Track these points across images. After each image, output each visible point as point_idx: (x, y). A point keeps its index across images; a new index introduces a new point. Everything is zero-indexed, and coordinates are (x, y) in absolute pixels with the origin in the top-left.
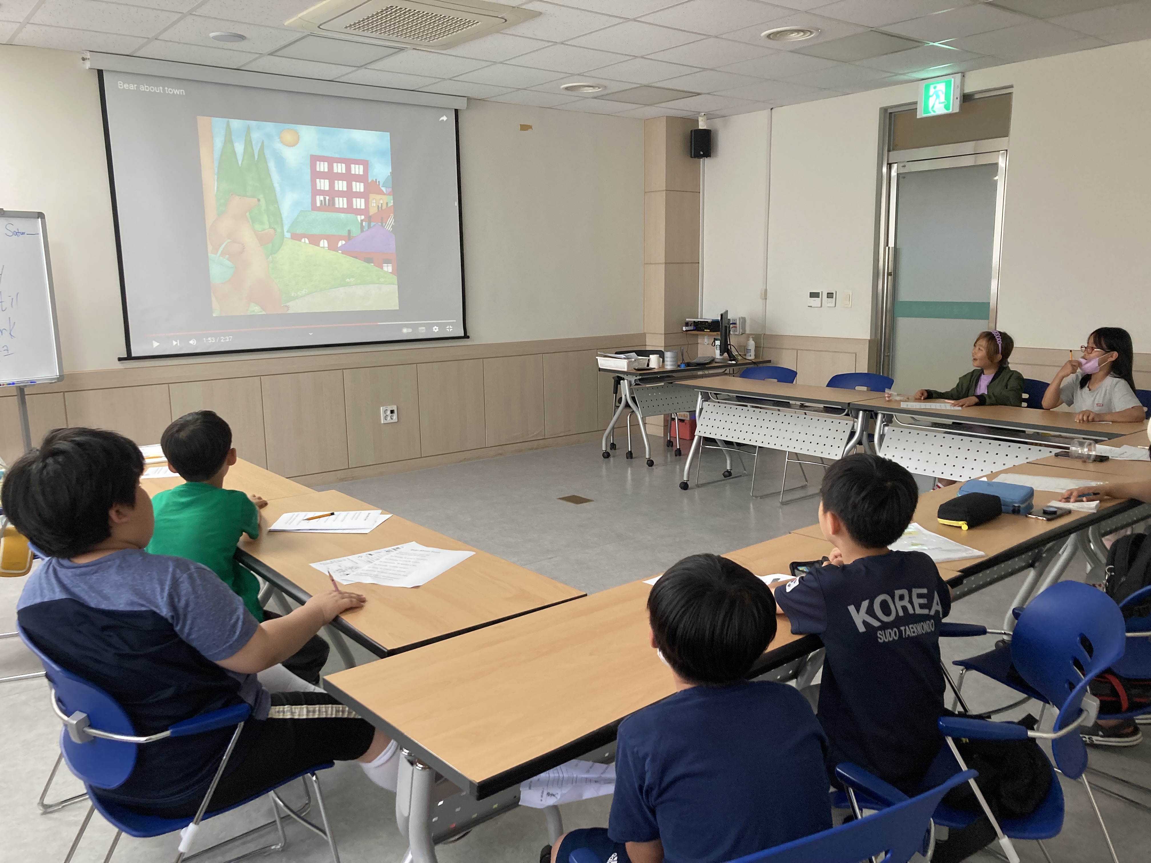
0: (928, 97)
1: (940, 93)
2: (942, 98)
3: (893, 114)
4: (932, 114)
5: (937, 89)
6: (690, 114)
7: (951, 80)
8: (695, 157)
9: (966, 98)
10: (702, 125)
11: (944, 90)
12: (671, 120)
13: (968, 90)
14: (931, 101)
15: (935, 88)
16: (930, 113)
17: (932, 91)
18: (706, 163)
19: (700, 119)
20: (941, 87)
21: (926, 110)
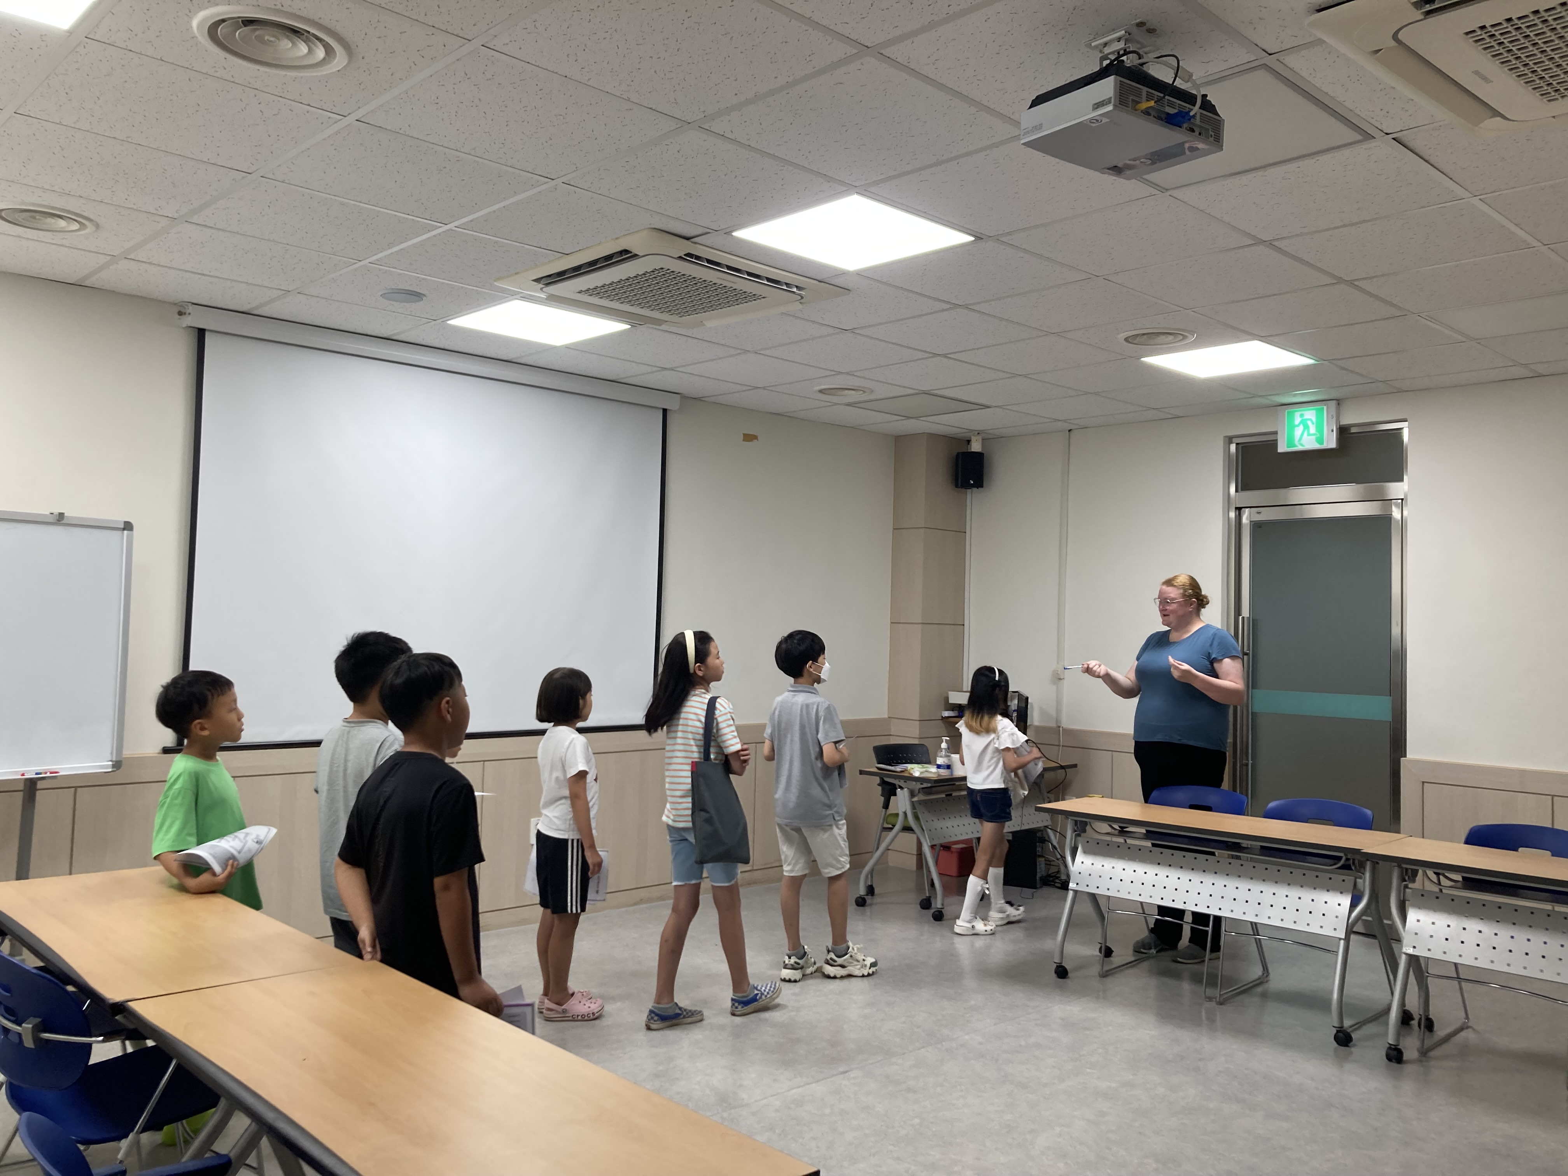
0: (1293, 427)
1: (1309, 423)
2: (1313, 430)
3: (1240, 445)
4: (1300, 448)
5: (1306, 417)
6: (958, 430)
7: (1323, 408)
8: (962, 487)
9: (1343, 432)
10: (976, 447)
11: (1314, 420)
12: (933, 437)
13: (1346, 421)
14: (1298, 432)
15: (1302, 416)
16: (1297, 446)
17: (1297, 420)
18: (973, 497)
19: (973, 439)
20: (1310, 414)
21: (1291, 443)
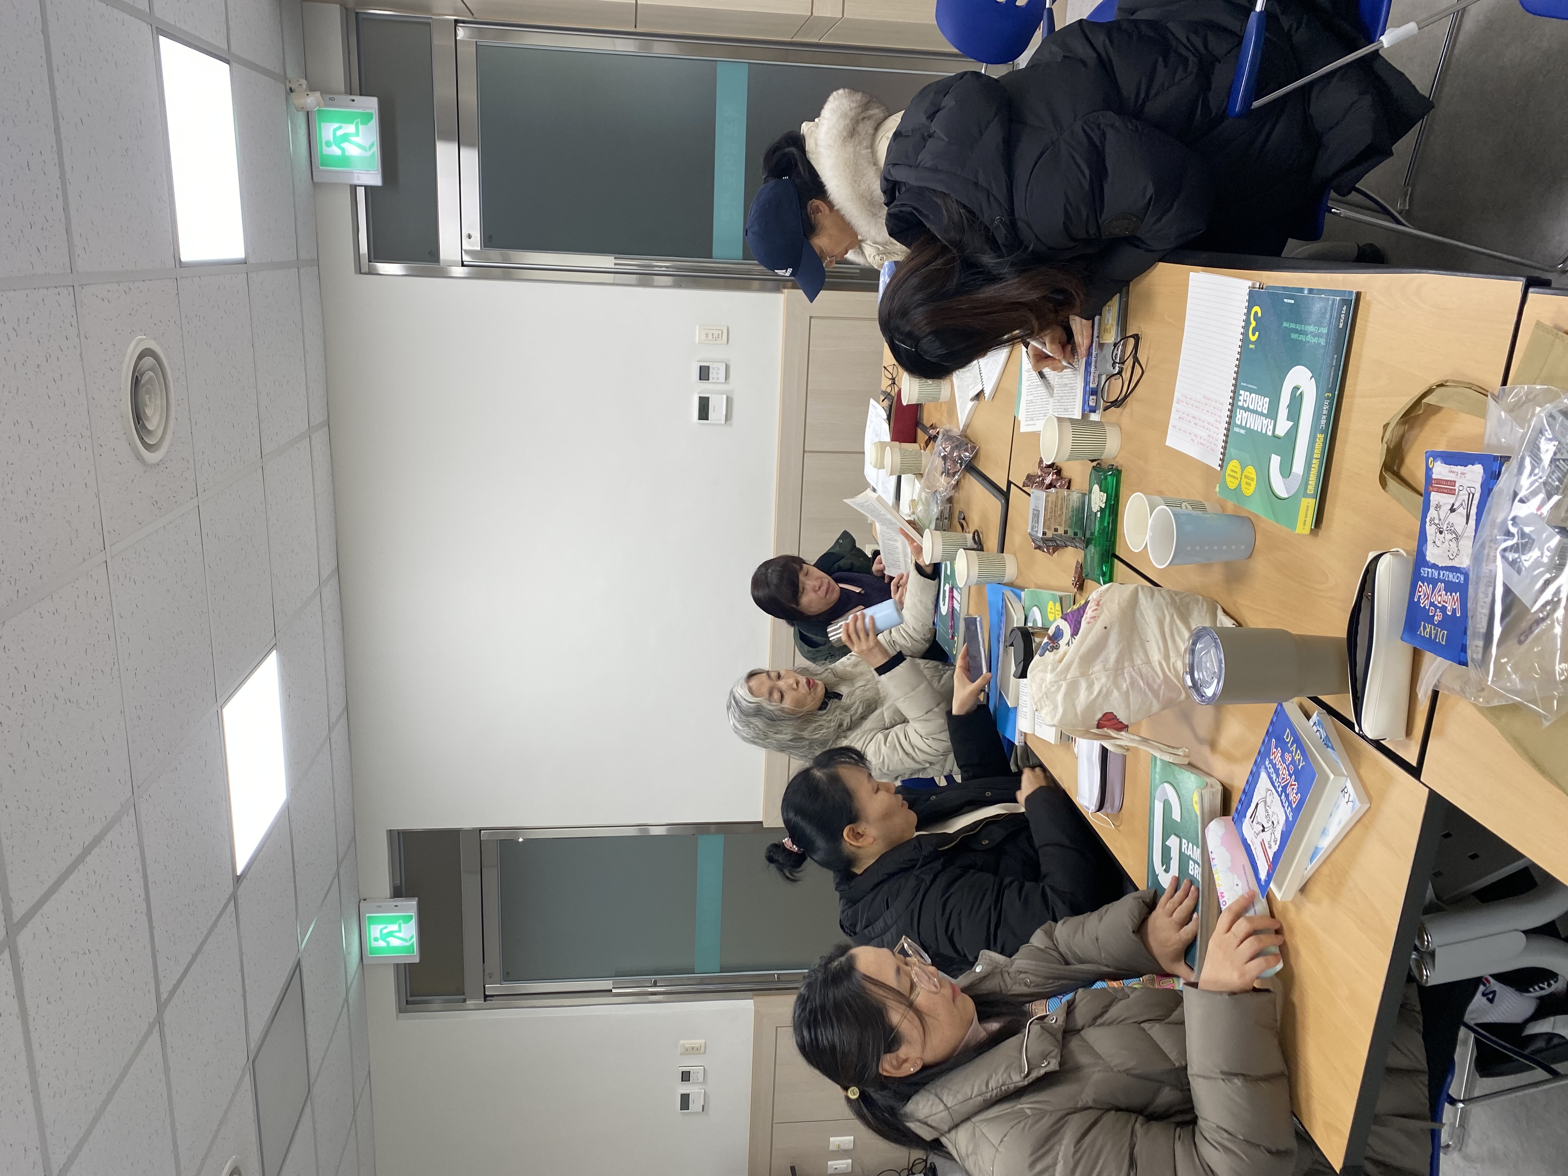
0: (389, 949)
2: (395, 927)
3: (410, 999)
4: (415, 940)
7: (369, 917)
11: (381, 926)
13: (385, 889)
14: (395, 942)
15: (376, 939)
16: (413, 943)
17: (382, 944)
20: (375, 931)
21: (409, 949)
